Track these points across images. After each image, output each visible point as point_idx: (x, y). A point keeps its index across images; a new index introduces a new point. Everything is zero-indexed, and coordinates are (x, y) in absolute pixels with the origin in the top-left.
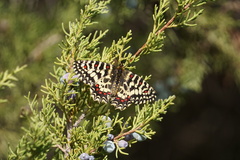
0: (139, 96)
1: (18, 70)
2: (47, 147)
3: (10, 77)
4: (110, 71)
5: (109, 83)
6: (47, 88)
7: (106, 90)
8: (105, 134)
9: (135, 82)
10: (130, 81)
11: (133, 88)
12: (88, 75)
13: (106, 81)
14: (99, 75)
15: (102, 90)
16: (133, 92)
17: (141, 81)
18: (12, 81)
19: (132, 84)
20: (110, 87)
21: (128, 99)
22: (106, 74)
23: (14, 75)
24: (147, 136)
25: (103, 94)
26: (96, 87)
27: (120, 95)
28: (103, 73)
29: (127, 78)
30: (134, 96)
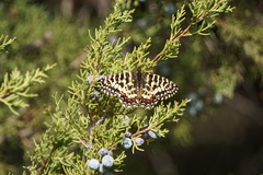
0: (163, 92)
1: (48, 68)
2: (68, 142)
3: (41, 74)
4: (130, 79)
5: (133, 89)
6: (73, 89)
7: (133, 96)
8: (124, 132)
9: (156, 81)
10: (151, 81)
11: (155, 87)
12: (113, 88)
13: (130, 88)
14: (122, 85)
15: (129, 97)
16: (156, 91)
17: (160, 79)
18: (43, 78)
19: (153, 83)
20: (135, 92)
21: (154, 97)
22: (128, 82)
23: (45, 72)
24: (161, 134)
25: (132, 101)
26: (124, 96)
27: (145, 97)
28: (124, 81)
29: (148, 80)
30: (158, 93)
